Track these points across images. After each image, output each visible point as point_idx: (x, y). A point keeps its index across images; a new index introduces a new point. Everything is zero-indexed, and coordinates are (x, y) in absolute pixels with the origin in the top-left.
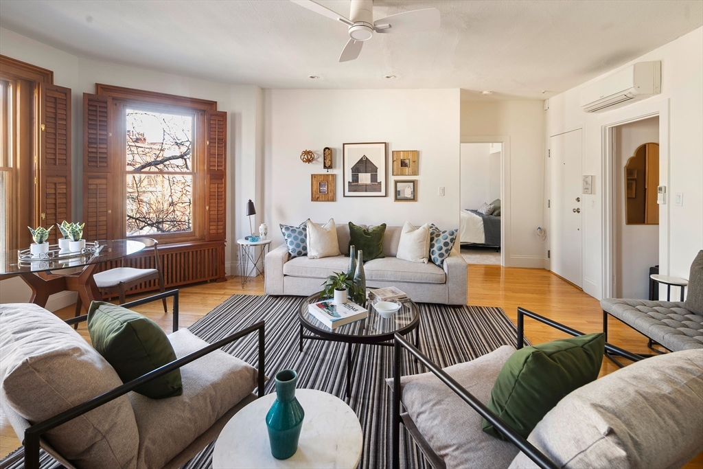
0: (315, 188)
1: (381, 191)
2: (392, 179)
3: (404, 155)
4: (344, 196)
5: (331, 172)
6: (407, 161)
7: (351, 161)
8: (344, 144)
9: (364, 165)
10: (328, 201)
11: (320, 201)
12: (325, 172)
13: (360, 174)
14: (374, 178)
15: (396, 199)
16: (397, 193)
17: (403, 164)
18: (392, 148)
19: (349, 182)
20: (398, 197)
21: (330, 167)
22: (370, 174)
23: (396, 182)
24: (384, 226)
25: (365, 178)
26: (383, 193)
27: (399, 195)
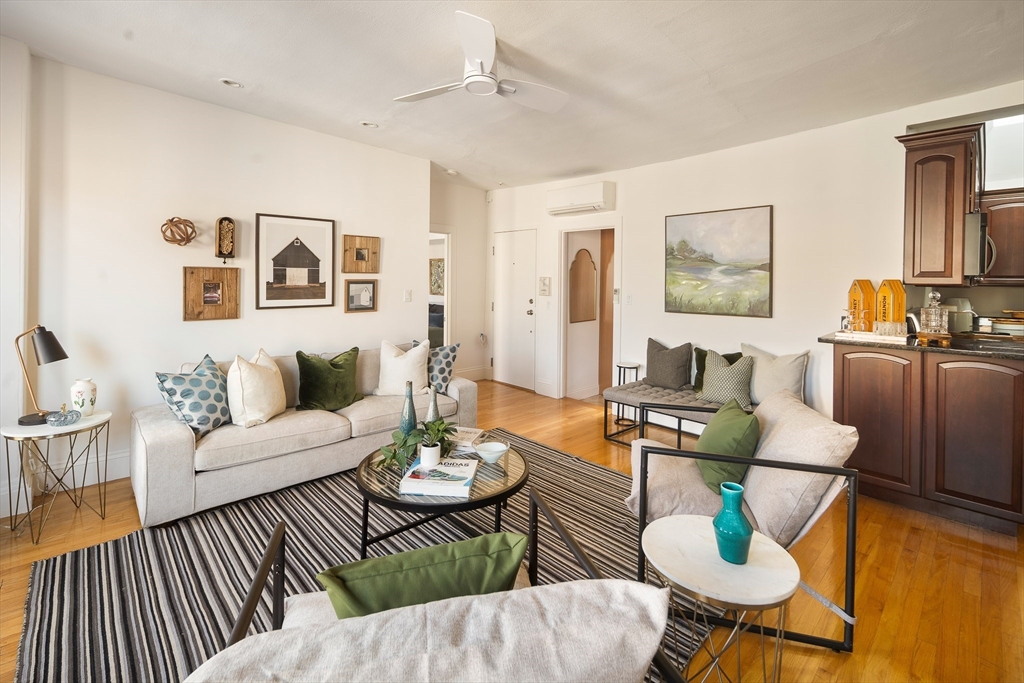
0: (192, 295)
1: (324, 297)
2: (342, 278)
3: (361, 243)
4: (258, 307)
5: (231, 263)
6: (365, 252)
7: (272, 247)
8: (258, 216)
9: (296, 254)
10: (223, 317)
11: (204, 319)
12: (219, 263)
13: (288, 269)
14: (314, 276)
15: (349, 309)
16: (349, 299)
17: (360, 256)
18: (342, 232)
19: (268, 283)
20: (352, 306)
21: (231, 255)
22: (306, 270)
23: (349, 283)
24: (356, 350)
25: (297, 276)
26: (328, 300)
27: (353, 302)
